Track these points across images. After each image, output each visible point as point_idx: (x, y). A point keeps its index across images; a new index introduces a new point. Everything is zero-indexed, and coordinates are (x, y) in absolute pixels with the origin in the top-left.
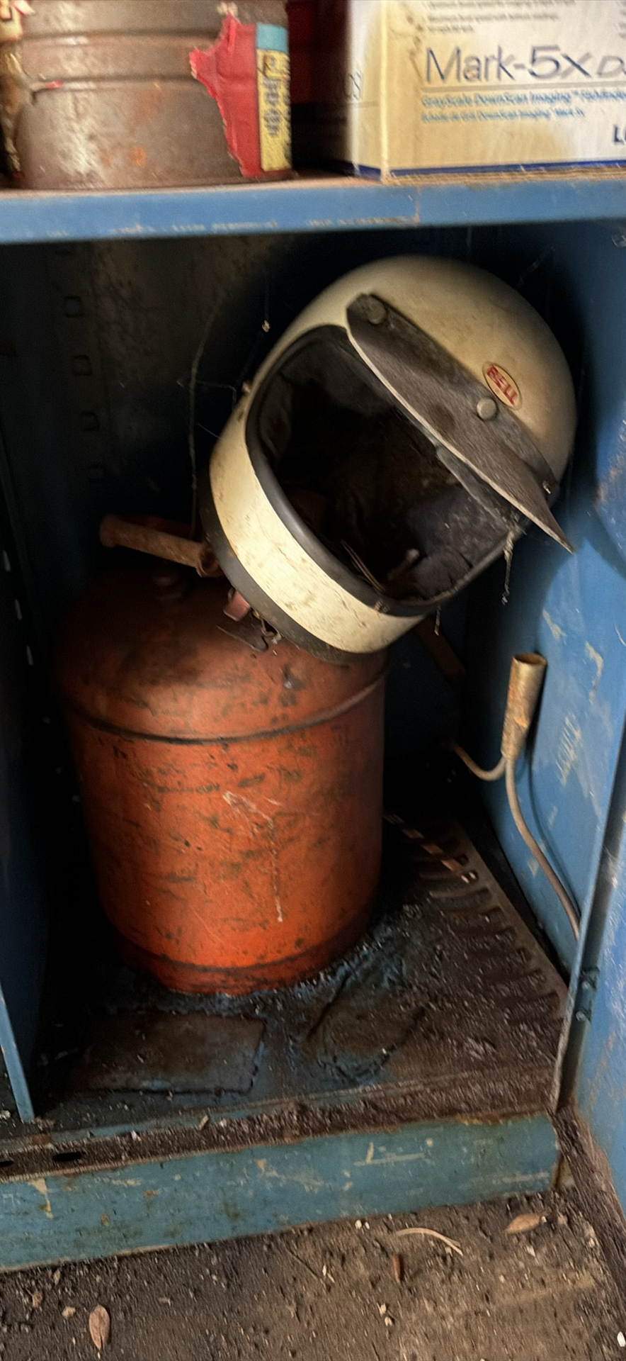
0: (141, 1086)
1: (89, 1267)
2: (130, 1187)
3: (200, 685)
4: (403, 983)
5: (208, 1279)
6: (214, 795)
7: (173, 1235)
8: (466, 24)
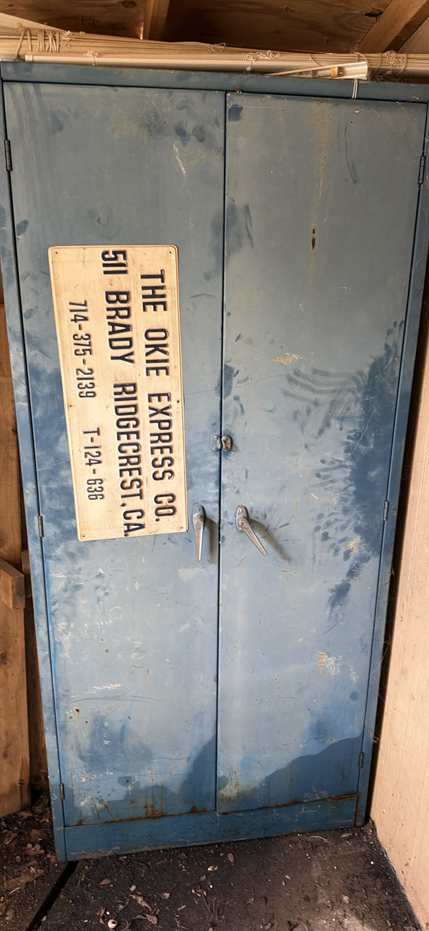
1: (225, 844)
2: (240, 816)
5: (258, 847)
7: (248, 834)
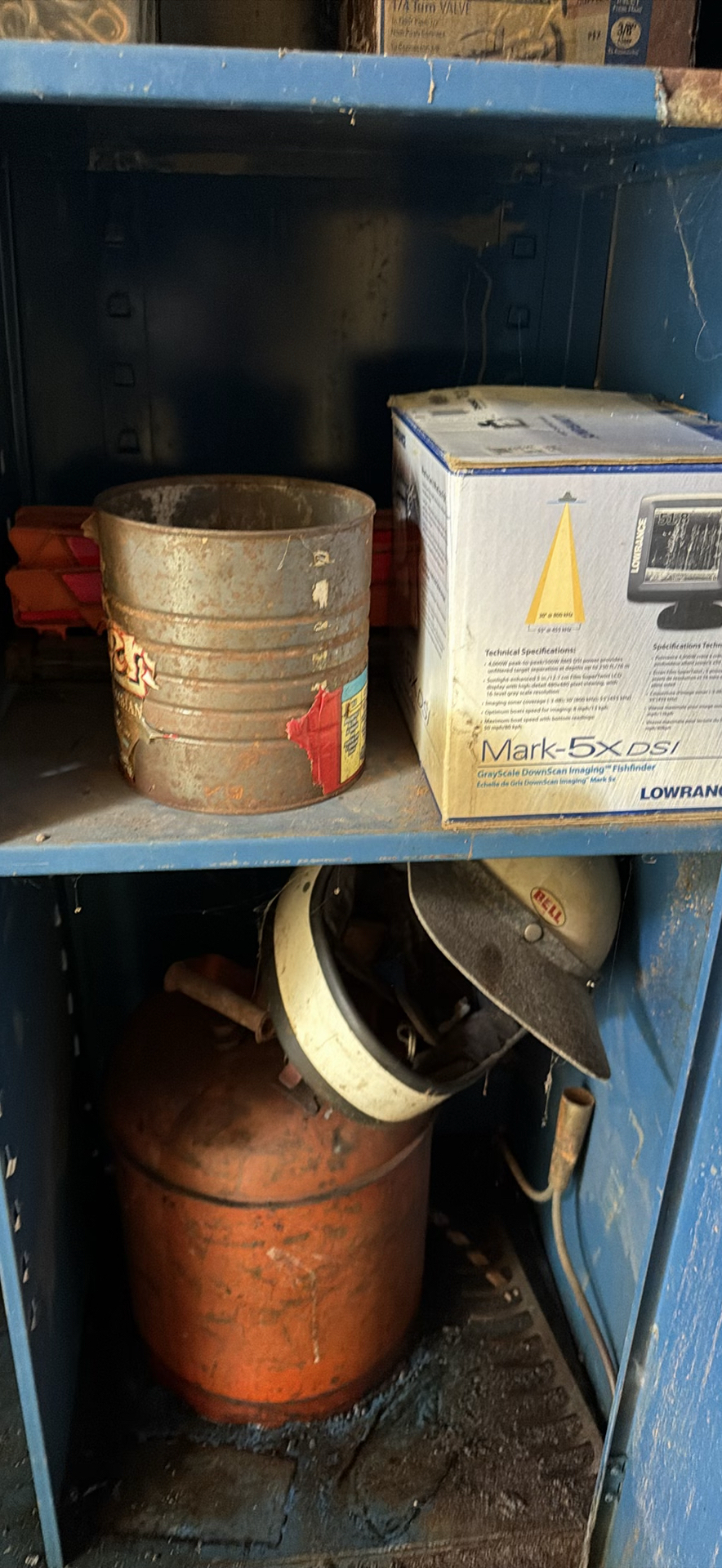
0: (169, 1533)
3: (252, 1150)
4: (437, 1422)
6: (258, 1250)
8: (517, 724)
